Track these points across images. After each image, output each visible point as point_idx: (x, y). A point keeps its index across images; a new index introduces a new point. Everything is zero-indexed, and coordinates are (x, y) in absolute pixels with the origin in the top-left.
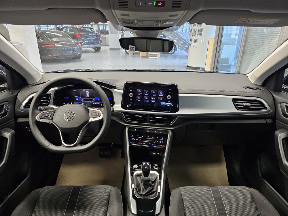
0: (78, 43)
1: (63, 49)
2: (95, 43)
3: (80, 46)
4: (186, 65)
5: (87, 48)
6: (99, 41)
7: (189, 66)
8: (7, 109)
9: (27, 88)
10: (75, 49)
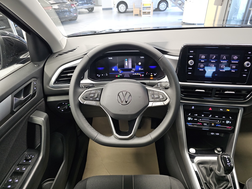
0: (73, 4)
1: (60, 11)
2: (88, 4)
3: (75, 7)
4: (181, 21)
5: (82, 9)
6: (92, 1)
7: (184, 23)
8: (35, 88)
9: (54, 58)
10: (71, 10)
